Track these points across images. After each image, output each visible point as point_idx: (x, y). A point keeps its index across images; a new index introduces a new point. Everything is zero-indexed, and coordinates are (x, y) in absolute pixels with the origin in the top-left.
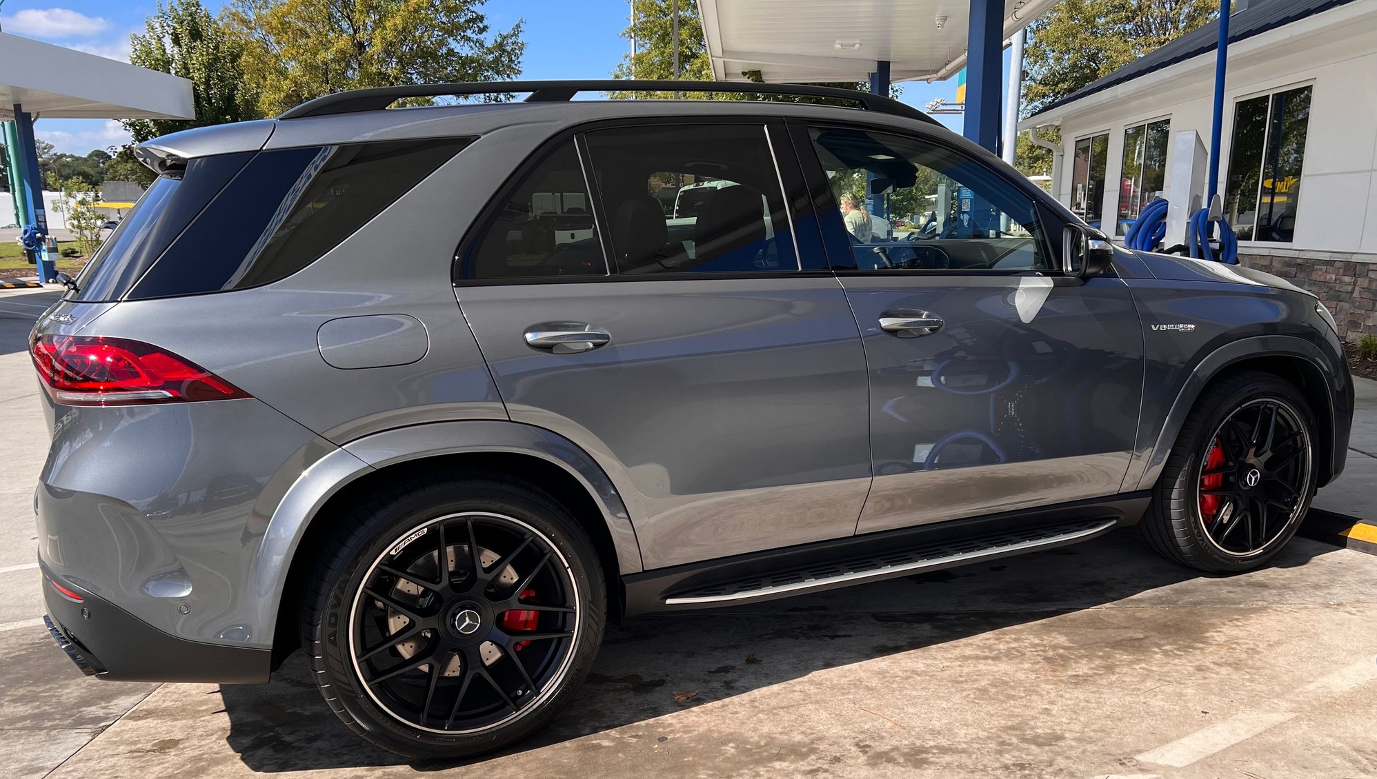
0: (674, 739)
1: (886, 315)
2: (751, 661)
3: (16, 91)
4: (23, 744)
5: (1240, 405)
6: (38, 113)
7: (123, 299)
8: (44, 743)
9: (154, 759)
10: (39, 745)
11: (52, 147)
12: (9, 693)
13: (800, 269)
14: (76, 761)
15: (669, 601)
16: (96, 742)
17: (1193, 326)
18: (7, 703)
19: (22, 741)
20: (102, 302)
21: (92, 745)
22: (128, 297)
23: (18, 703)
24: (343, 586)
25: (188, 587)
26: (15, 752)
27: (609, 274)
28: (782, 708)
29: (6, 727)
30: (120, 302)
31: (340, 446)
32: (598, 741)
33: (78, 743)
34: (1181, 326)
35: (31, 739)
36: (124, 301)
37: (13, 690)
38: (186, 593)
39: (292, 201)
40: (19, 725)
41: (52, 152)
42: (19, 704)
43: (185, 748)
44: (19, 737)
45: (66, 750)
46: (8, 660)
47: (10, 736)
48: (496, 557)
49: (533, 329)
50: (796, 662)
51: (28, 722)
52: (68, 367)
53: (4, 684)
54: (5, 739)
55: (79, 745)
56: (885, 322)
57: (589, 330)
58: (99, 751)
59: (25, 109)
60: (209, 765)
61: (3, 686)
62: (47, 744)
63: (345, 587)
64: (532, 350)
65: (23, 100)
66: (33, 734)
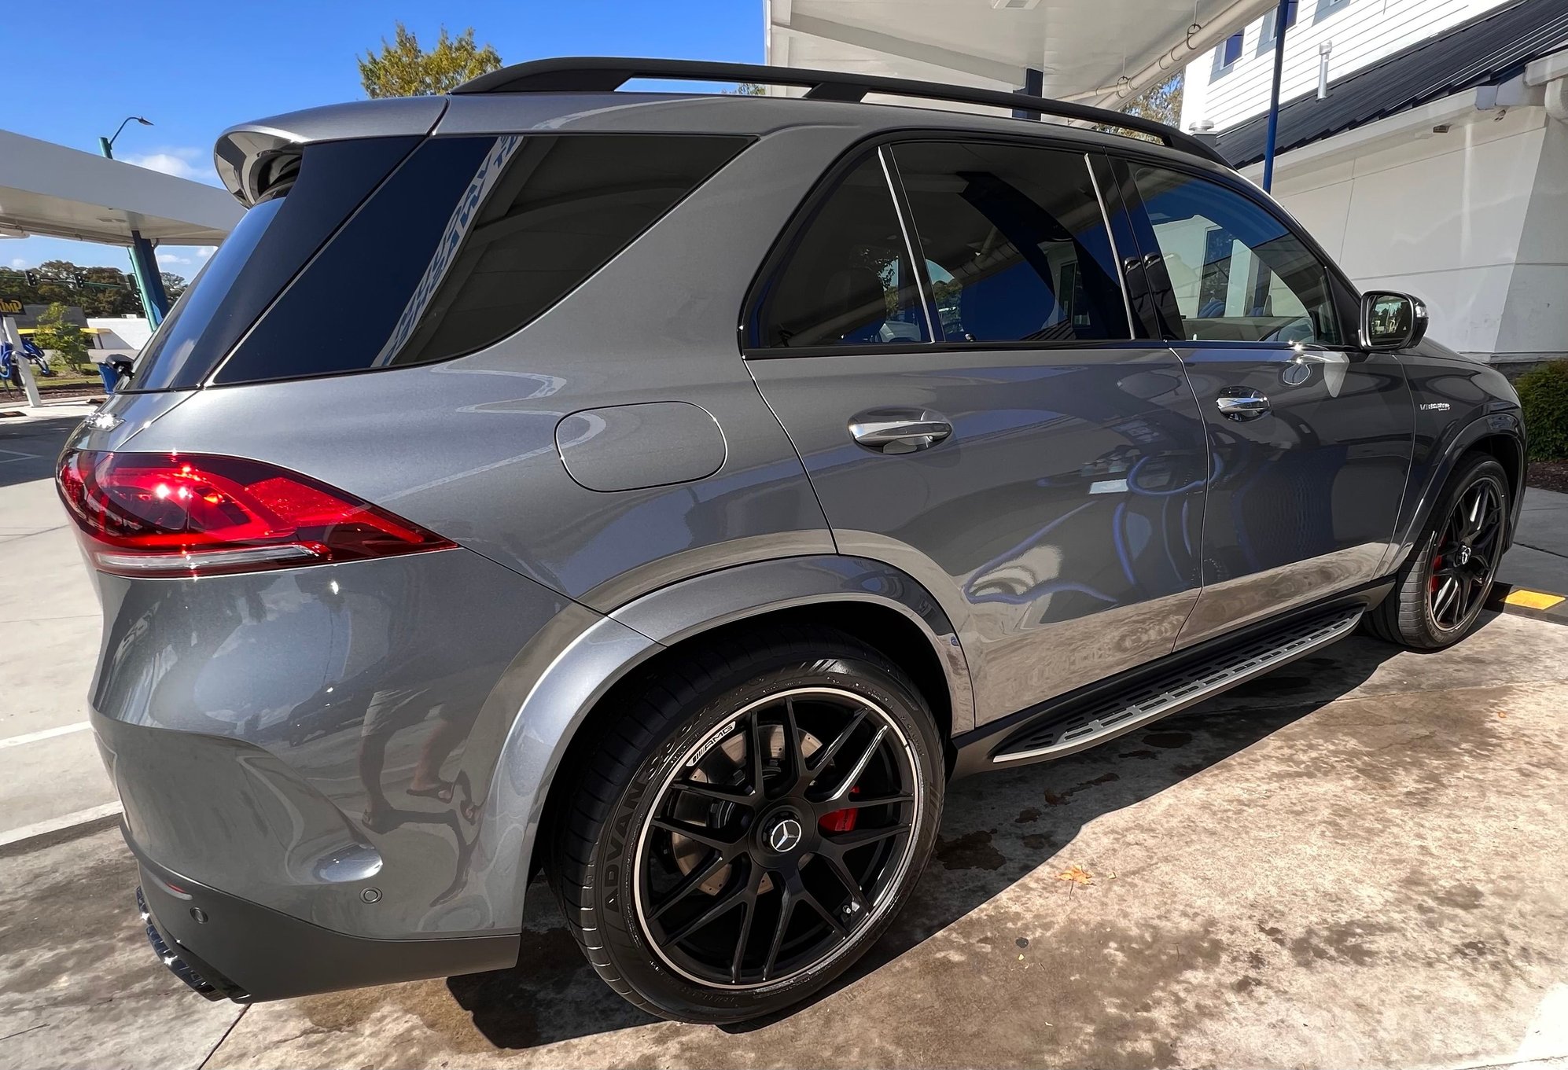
0: (1037, 941)
1: (1224, 393)
2: (1052, 801)
3: (133, 216)
4: (142, 1027)
5: (1468, 486)
6: (158, 239)
7: (206, 385)
8: (173, 1023)
9: (341, 1045)
10: (165, 1029)
11: (182, 279)
12: (124, 924)
13: (1133, 337)
14: (222, 1062)
15: (997, 759)
16: (251, 1015)
17: (1447, 405)
18: (121, 944)
19: (140, 1021)
20: (168, 390)
21: (247, 1025)
22: (215, 381)
23: (137, 942)
24: (623, 824)
25: (374, 862)
26: (128, 1048)
27: (933, 341)
28: (1134, 873)
29: (118, 994)
30: (201, 388)
31: (606, 615)
32: (943, 954)
33: (224, 1019)
34: (1440, 405)
35: (154, 1017)
36: (209, 388)
37: (130, 917)
38: (371, 871)
39: (436, 278)
40: (137, 988)
41: (182, 284)
42: (138, 945)
43: (384, 1017)
44: (135, 1012)
45: (206, 1035)
46: (127, 862)
47: (121, 1012)
48: (818, 745)
49: (858, 419)
50: (1102, 798)
51: (151, 980)
52: (110, 504)
53: (120, 907)
54: (116, 1019)
55: (225, 1024)
56: (1223, 403)
57: (925, 420)
58: (255, 1035)
59: (143, 236)
60: (424, 1053)
61: (116, 911)
62: (178, 1024)
63: (626, 825)
64: (863, 451)
65: (140, 226)
66: (158, 1005)
